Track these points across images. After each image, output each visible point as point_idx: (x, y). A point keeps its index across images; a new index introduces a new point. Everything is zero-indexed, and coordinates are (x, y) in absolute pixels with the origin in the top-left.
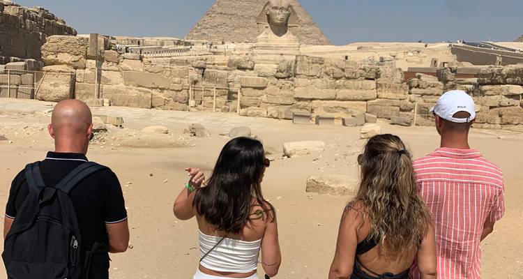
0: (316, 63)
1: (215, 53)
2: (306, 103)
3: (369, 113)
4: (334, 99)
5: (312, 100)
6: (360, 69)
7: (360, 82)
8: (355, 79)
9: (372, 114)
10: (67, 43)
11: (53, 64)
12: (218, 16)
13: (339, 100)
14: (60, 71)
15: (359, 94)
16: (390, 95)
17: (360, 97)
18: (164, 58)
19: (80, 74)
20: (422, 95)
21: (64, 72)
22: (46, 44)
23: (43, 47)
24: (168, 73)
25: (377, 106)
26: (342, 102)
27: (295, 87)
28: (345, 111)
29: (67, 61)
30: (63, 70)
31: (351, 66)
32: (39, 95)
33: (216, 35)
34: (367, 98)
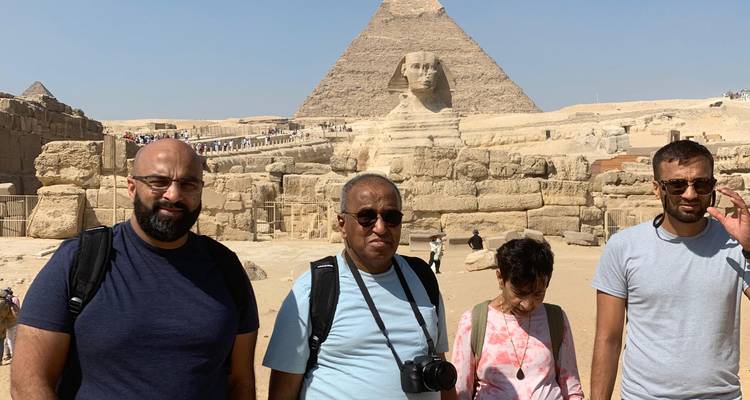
0: (445, 156)
1: (333, 140)
2: (432, 219)
3: (531, 228)
4: (477, 211)
5: (441, 213)
6: (513, 162)
7: (514, 181)
8: (506, 178)
9: (537, 229)
10: (72, 152)
11: (53, 183)
12: (347, 76)
13: (483, 211)
14: (63, 194)
15: (514, 200)
16: (563, 199)
17: (516, 205)
18: (249, 155)
19: (92, 196)
20: (627, 195)
21: (68, 194)
22: (42, 154)
23: (37, 160)
24: (220, 186)
25: (544, 218)
26: (487, 214)
27: (414, 195)
28: (493, 227)
29: (73, 178)
30: (67, 192)
31: (498, 159)
32: (33, 230)
33: (345, 107)
34: (526, 206)
